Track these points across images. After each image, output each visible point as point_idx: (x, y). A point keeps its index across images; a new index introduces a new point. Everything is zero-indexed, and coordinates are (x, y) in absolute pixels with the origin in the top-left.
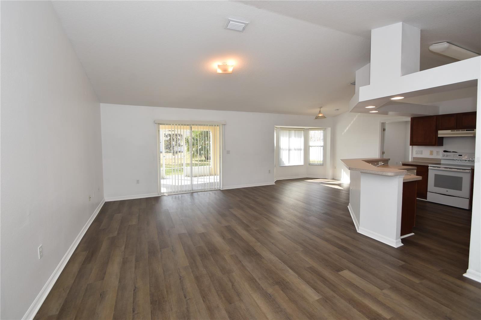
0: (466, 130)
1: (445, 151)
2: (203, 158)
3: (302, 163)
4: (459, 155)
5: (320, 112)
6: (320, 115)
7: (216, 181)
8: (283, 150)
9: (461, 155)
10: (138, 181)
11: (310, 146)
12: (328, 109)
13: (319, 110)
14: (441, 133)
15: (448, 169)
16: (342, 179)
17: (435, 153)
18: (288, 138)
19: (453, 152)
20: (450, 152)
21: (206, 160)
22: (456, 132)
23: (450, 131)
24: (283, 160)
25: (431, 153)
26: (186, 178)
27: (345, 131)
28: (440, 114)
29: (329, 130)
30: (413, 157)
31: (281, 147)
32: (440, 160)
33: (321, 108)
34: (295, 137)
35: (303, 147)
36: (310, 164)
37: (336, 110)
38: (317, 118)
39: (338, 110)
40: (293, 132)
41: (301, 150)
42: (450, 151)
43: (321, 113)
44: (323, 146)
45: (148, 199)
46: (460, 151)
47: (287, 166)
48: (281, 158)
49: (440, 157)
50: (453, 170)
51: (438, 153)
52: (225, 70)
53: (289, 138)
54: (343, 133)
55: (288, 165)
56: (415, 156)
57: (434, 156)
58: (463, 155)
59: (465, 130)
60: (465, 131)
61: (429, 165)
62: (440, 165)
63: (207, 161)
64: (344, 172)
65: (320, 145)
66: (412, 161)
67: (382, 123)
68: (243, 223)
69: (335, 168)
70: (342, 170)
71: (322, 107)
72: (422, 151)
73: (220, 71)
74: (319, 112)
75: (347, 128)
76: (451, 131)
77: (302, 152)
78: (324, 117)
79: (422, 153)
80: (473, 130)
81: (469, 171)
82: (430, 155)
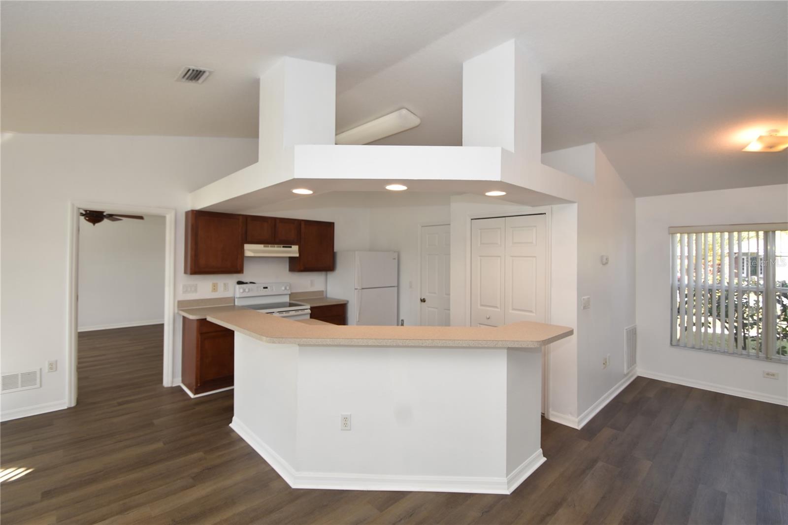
0: (283, 247)
1: (240, 283)
4: (264, 288)
9: (267, 288)
14: (250, 250)
17: (221, 287)
19: (251, 283)
20: (247, 283)
23: (262, 246)
25: (215, 288)
30: (179, 302)
32: (233, 299)
49: (229, 294)
51: (227, 287)
56: (182, 297)
57: (221, 294)
58: (269, 288)
59: (282, 246)
60: (281, 247)
72: (197, 284)
76: (264, 247)
79: (196, 291)
80: (291, 247)
81: (309, 311)
82: (212, 291)
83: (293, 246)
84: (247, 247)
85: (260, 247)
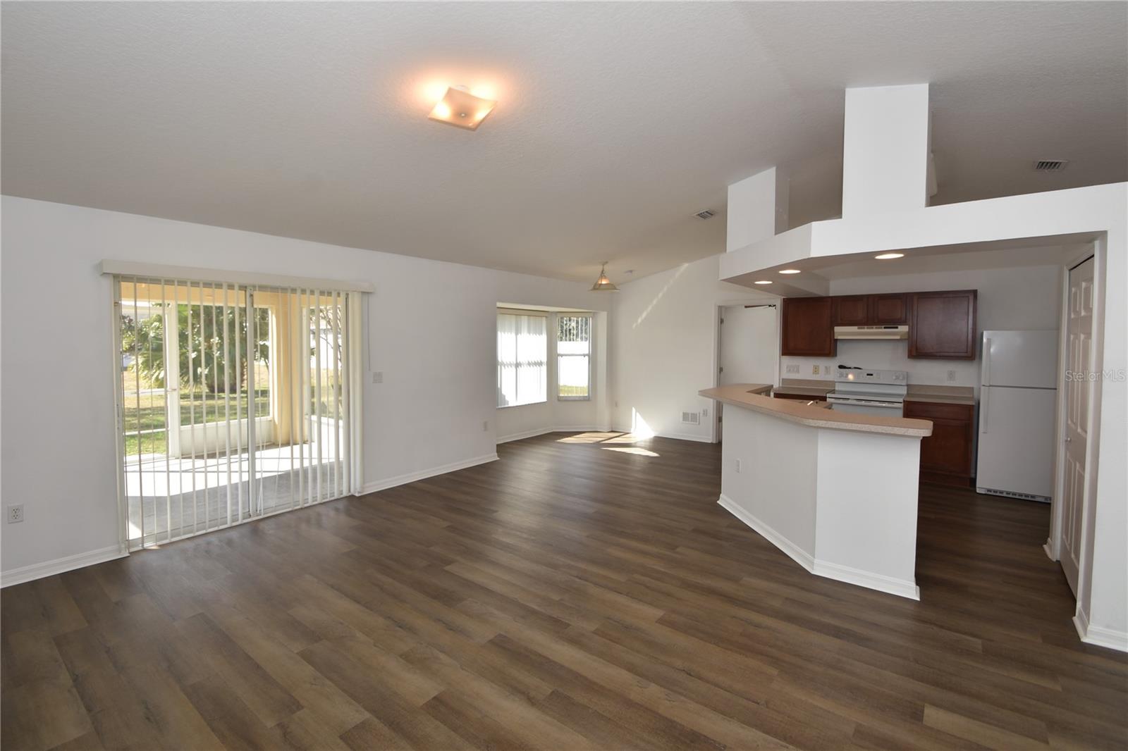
0: (885, 328)
1: (841, 367)
2: (205, 389)
3: (543, 397)
4: (868, 375)
5: (602, 275)
6: (604, 282)
7: (306, 463)
8: (503, 367)
9: (872, 375)
10: (16, 510)
11: (559, 355)
12: (616, 269)
13: (600, 268)
14: (841, 331)
15: (863, 403)
16: (632, 430)
17: (822, 369)
18: (513, 335)
19: (855, 368)
20: (850, 368)
21: (216, 394)
22: (866, 330)
23: (856, 327)
24: (504, 392)
25: (816, 370)
26: (187, 464)
27: (640, 321)
28: (831, 295)
29: (603, 317)
30: (783, 379)
31: (499, 359)
32: (833, 383)
33: (603, 265)
34: (529, 332)
35: (544, 359)
36: (560, 399)
37: (627, 272)
38: (597, 287)
39: (631, 271)
40: (524, 319)
41: (540, 364)
42: (849, 366)
43: (605, 278)
44: (588, 355)
45: (72, 581)
46: (868, 367)
47: (513, 407)
48: (499, 386)
49: (830, 378)
50: (872, 403)
51: (827, 370)
52: (463, 112)
53: (517, 334)
54: (634, 326)
55: (515, 405)
56: (786, 375)
57: (821, 376)
58: (874, 375)
59: (883, 327)
60: (881, 328)
61: (828, 395)
62: (834, 393)
63: (220, 398)
64: (638, 414)
65: (582, 353)
66: (779, 387)
67: (719, 307)
68: (534, 612)
69: (616, 405)
70: (634, 410)
71: (607, 262)
72: (799, 366)
73: (443, 112)
74: (600, 273)
75: (644, 315)
76: (859, 328)
77: (544, 368)
78: (611, 287)
79: (798, 372)
80: (897, 328)
81: (901, 405)
82: (813, 373)
83: (899, 327)
84: (837, 329)
85: (854, 329)
